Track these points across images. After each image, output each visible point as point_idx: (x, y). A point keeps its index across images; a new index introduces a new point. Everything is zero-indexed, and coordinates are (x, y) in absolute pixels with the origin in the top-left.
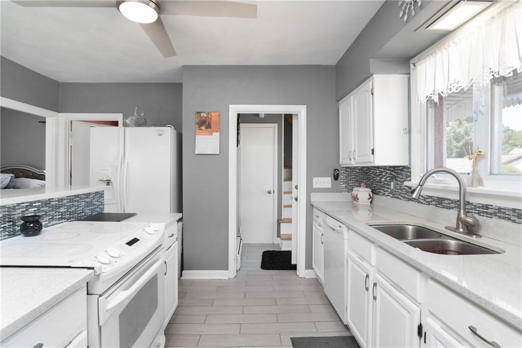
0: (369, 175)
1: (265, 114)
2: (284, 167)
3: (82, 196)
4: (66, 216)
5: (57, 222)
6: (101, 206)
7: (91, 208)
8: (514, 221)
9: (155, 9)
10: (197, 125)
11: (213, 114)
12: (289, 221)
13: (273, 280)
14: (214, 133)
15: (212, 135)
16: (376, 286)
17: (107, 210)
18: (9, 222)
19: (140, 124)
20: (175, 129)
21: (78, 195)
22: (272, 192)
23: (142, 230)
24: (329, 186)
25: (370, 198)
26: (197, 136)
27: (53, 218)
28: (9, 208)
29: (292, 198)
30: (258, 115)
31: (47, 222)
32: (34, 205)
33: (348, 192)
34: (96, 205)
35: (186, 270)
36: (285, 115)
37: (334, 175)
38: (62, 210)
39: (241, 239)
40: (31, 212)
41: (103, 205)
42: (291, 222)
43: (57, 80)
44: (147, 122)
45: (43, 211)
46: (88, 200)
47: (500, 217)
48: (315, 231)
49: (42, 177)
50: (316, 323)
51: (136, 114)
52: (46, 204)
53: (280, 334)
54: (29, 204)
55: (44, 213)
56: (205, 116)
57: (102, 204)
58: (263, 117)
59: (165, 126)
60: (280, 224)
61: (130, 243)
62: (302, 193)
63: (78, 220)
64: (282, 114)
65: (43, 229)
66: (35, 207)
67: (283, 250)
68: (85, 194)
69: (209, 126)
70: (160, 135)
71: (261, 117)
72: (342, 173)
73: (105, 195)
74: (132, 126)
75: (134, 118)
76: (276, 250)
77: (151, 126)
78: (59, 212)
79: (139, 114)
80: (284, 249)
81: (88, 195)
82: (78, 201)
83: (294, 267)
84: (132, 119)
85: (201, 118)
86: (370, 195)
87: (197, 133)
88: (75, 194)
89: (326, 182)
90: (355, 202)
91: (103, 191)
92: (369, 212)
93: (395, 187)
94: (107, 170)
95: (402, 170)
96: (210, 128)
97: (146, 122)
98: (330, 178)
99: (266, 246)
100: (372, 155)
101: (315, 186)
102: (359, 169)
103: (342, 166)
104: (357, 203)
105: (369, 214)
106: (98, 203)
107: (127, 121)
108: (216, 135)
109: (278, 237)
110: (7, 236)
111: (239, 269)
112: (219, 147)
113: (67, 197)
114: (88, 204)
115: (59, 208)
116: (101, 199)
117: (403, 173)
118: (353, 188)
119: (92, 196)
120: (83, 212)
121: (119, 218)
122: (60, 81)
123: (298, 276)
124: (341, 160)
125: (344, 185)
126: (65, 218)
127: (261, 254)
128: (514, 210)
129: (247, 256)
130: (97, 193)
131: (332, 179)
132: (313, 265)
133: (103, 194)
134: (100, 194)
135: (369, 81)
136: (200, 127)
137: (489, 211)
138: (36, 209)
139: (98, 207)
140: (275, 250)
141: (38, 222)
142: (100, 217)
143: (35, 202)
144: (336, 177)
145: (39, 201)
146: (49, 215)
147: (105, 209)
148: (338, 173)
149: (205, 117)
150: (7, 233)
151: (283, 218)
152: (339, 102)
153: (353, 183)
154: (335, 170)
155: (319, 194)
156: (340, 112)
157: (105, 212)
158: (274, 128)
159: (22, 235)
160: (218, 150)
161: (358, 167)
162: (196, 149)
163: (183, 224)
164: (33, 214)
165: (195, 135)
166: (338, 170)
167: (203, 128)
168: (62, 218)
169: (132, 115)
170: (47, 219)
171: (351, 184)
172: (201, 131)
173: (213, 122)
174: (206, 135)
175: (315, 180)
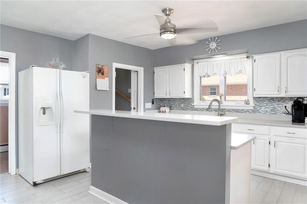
8: (232, 112)
10: (97, 72)
11: (105, 67)
15: (104, 79)
24: (151, 107)
33: (157, 110)
47: (228, 112)
56: (101, 67)
70: (84, 77)
72: (155, 101)
85: (99, 68)
87: (97, 77)
89: (149, 105)
93: (184, 106)
94: (49, 100)
95: (188, 99)
96: (103, 75)
98: (151, 103)
101: (146, 107)
103: (155, 98)
108: (107, 79)
112: (108, 86)
117: (189, 100)
124: (156, 95)
128: (232, 109)
136: (99, 73)
137: (225, 110)
144: (153, 103)
149: (101, 68)
154: (153, 100)
160: (108, 88)
162: (97, 87)
165: (96, 78)
167: (100, 74)
172: (99, 76)
173: (105, 71)
174: (101, 79)
175: (146, 104)
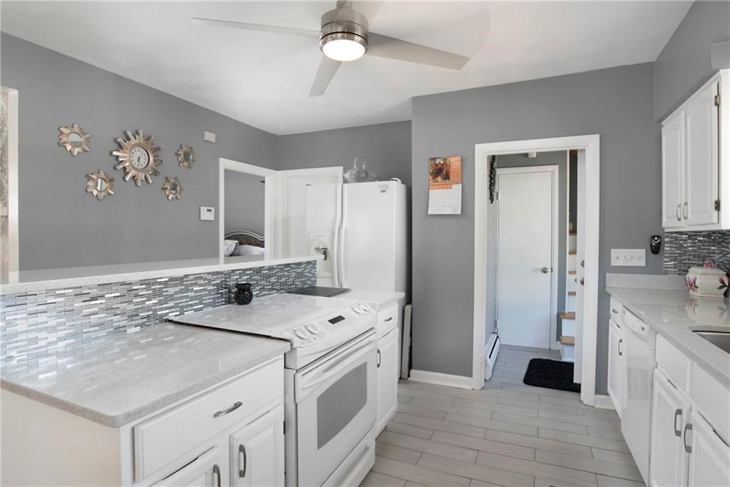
0: (723, 247)
1: (538, 153)
2: (570, 232)
3: (293, 266)
4: (276, 287)
5: (267, 292)
6: (313, 279)
7: (302, 279)
9: (361, 43)
10: (432, 175)
11: (452, 160)
12: (572, 316)
13: (539, 401)
14: (453, 186)
15: (451, 188)
16: (691, 429)
17: (320, 283)
18: (225, 288)
19: (360, 178)
20: (402, 183)
21: (289, 264)
22: (549, 270)
23: (349, 308)
24: (642, 263)
25: (721, 287)
26: (430, 191)
27: (263, 288)
28: (225, 274)
29: (576, 280)
30: (526, 155)
31: (258, 292)
32: (247, 272)
33: (679, 274)
34: (307, 277)
35: (415, 369)
36: (571, 152)
37: (651, 245)
38: (273, 280)
39: (498, 337)
40: (243, 281)
41: (316, 278)
42: (574, 318)
43: (275, 133)
44: (369, 175)
45: (254, 280)
46: (298, 270)
48: (612, 334)
49: (261, 244)
50: (597, 476)
51: (355, 166)
52: (258, 272)
53: (535, 477)
54: (241, 272)
55: (255, 282)
56: (442, 163)
57: (314, 276)
58: (535, 156)
59: (389, 180)
60: (561, 319)
61: (333, 321)
62: (591, 273)
63: (288, 292)
64: (566, 151)
65: (253, 299)
66: (248, 275)
67: (564, 360)
68: (295, 264)
69: (447, 177)
70: (384, 191)
71: (530, 156)
72: (667, 242)
73: (317, 266)
74: (351, 182)
75: (354, 172)
76: (553, 359)
77: (374, 180)
78: (269, 282)
79: (359, 165)
80: (566, 359)
81: (299, 264)
82: (288, 271)
83: (577, 389)
84: (351, 173)
85: (437, 165)
86: (722, 282)
87: (431, 187)
88: (284, 263)
89: (638, 257)
90: (691, 292)
91: (316, 261)
92: (720, 312)
94: (324, 236)
96: (449, 179)
97: (367, 176)
98: (644, 250)
99: (536, 352)
100: (716, 212)
101: (614, 263)
102: (704, 236)
103: (666, 231)
104: (694, 293)
105: (721, 315)
106: (310, 275)
107: (347, 176)
108: (457, 189)
109: (557, 340)
110: (224, 303)
111: (490, 379)
112: (460, 205)
113: (278, 266)
114: (300, 275)
115: (269, 277)
116: (313, 270)
118: (689, 267)
119: (303, 266)
120: (293, 284)
121: (329, 293)
122: (278, 134)
123: (582, 402)
124: (664, 220)
125: (672, 263)
126: (275, 290)
127: (528, 362)
129: (505, 363)
130: (308, 263)
131: (646, 251)
132: (609, 388)
133: (316, 264)
134: (312, 264)
135: (712, 83)
136: (435, 177)
138: (248, 277)
139: (309, 280)
140: (550, 359)
141: (248, 290)
142: (312, 291)
143: (247, 270)
144: (656, 250)
145: (251, 269)
146: (260, 285)
147: (317, 283)
148: (660, 242)
149: (442, 165)
150: (224, 299)
151: (566, 312)
152: (663, 123)
153: (689, 259)
154: (653, 237)
155: (622, 275)
156: (664, 139)
157: (317, 285)
158: (553, 172)
159: (236, 303)
160: (460, 208)
161: (701, 232)
162: (429, 208)
163: (412, 309)
164: (245, 282)
166: (659, 237)
167: (439, 179)
168: (272, 289)
169: (352, 168)
170: (258, 288)
171: (687, 262)
172: (437, 183)
173: (452, 170)
174: (442, 188)
175: (615, 253)
